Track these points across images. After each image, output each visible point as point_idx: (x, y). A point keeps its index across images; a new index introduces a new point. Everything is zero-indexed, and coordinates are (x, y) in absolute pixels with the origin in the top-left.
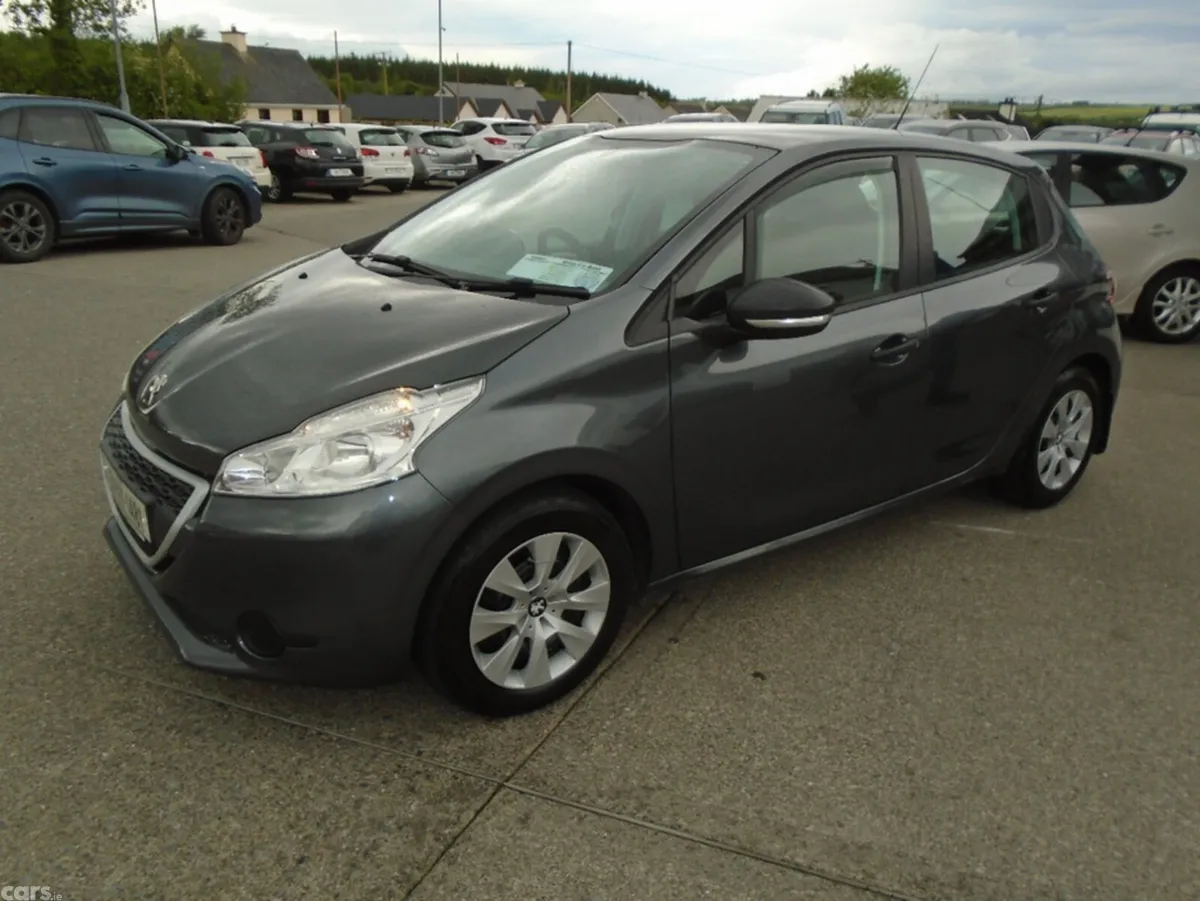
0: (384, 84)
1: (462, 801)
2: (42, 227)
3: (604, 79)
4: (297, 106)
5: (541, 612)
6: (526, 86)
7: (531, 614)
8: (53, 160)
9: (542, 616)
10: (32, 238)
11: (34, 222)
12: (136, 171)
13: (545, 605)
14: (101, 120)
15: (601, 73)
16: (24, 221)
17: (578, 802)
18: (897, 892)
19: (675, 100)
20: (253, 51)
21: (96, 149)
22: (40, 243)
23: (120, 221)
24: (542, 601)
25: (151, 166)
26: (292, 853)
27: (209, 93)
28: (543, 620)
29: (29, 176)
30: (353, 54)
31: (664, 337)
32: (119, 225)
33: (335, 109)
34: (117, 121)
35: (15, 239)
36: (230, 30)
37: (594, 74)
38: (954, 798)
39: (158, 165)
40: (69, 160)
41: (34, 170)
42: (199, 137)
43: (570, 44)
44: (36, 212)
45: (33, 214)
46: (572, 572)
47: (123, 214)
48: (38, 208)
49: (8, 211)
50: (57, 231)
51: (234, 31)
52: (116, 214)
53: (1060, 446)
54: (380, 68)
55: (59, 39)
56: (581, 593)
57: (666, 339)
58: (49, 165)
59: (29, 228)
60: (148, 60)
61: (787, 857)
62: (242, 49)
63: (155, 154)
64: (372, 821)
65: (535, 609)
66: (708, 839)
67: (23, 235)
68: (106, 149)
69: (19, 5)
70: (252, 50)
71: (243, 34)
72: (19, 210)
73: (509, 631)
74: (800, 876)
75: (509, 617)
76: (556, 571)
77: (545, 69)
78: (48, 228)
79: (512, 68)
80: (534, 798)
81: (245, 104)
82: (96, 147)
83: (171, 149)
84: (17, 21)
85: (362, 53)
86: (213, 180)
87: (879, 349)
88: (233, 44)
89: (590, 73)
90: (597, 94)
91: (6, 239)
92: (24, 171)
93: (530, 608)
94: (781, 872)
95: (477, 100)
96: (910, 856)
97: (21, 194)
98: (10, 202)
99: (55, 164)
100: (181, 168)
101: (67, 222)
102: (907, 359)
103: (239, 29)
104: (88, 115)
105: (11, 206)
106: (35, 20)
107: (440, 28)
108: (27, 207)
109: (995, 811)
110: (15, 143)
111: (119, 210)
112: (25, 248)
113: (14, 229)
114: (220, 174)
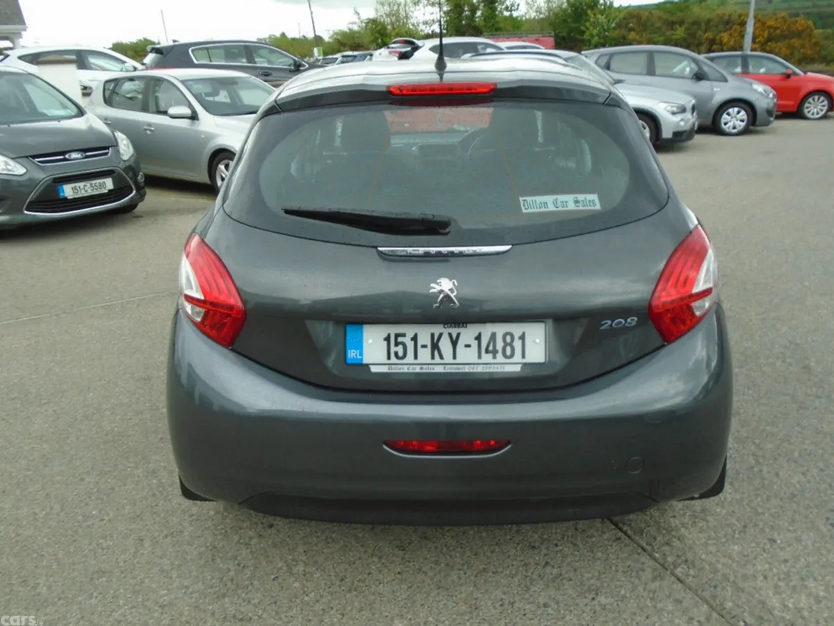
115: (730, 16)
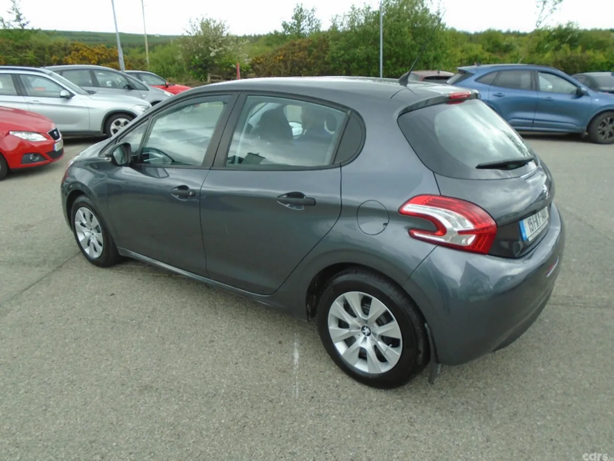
39: (571, 98)
40: (512, 94)
46: (93, 225)
47: (535, 122)
52: (531, 121)
58: (500, 96)
68: (537, 89)
75: (84, 230)
82: (531, 88)
83: (579, 90)
86: (603, 107)
99: (503, 96)
100: (583, 100)
104: (534, 73)
110: (489, 86)
115: (66, 44)
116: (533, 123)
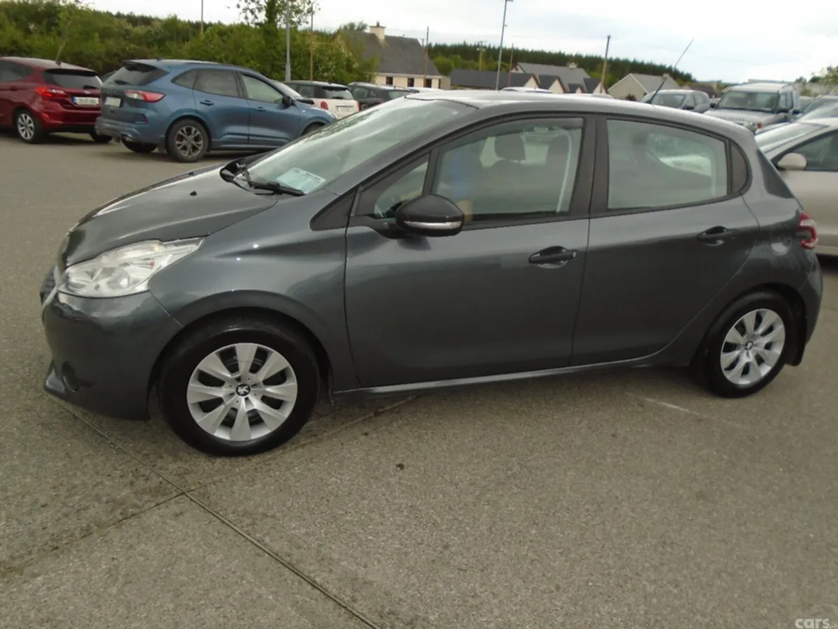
0: (481, 63)
1: (153, 496)
2: (201, 142)
3: (642, 64)
4: (412, 76)
5: (245, 394)
6: (578, 67)
7: (239, 394)
8: (212, 102)
9: (247, 396)
10: (194, 148)
11: (197, 139)
12: (261, 111)
13: (249, 389)
14: (246, 79)
15: (639, 60)
16: (191, 137)
17: (218, 513)
18: (363, 615)
19: (695, 81)
20: (390, 39)
21: (239, 97)
22: (199, 151)
23: (248, 142)
24: (246, 387)
25: (273, 109)
26: (42, 501)
27: (356, 66)
28: (247, 399)
29: (196, 111)
30: (465, 42)
31: (343, 227)
32: (248, 144)
33: (436, 79)
34: (255, 79)
35: (185, 148)
36: (375, 24)
37: (635, 60)
38: (460, 569)
39: (278, 108)
40: (221, 102)
41: (201, 108)
42: (320, 92)
43: (609, 37)
44: (198, 133)
45: (196, 134)
46: (266, 372)
47: (251, 138)
48: (200, 131)
49: (182, 131)
50: (210, 146)
51: (378, 26)
52: (246, 137)
53: (750, 352)
54: (479, 52)
55: (268, 30)
56: (274, 387)
57: (345, 229)
58: (209, 105)
59: (194, 142)
60: (320, 43)
61: (312, 575)
62: (381, 37)
63: (276, 102)
64: (97, 495)
65: (241, 390)
66: (274, 553)
67: (189, 146)
68: (246, 97)
69: (248, 9)
70: (388, 38)
71: (383, 28)
72: (189, 131)
73: (219, 401)
74: (309, 588)
75: (219, 393)
76: (255, 369)
77: (598, 56)
78: (204, 142)
79: (574, 54)
80: (194, 504)
81: (376, 73)
82: (239, 95)
83: (286, 98)
84: (246, 18)
85: (471, 42)
86: (309, 119)
87: (539, 255)
88: (377, 34)
89: (631, 60)
90: (631, 74)
91: (179, 148)
92: (194, 108)
93: (237, 389)
94: (300, 582)
95: (540, 77)
96: (393, 596)
97: (192, 122)
98: (184, 126)
99: (212, 104)
100: (291, 111)
101: (216, 140)
102: (566, 265)
103: (381, 25)
104: (238, 76)
105: (184, 129)
106: (256, 17)
107: (504, 25)
108: (194, 129)
109: (482, 585)
110: (191, 90)
111: (248, 135)
112: (190, 154)
113: (184, 142)
114: (317, 115)
116: (248, 139)
